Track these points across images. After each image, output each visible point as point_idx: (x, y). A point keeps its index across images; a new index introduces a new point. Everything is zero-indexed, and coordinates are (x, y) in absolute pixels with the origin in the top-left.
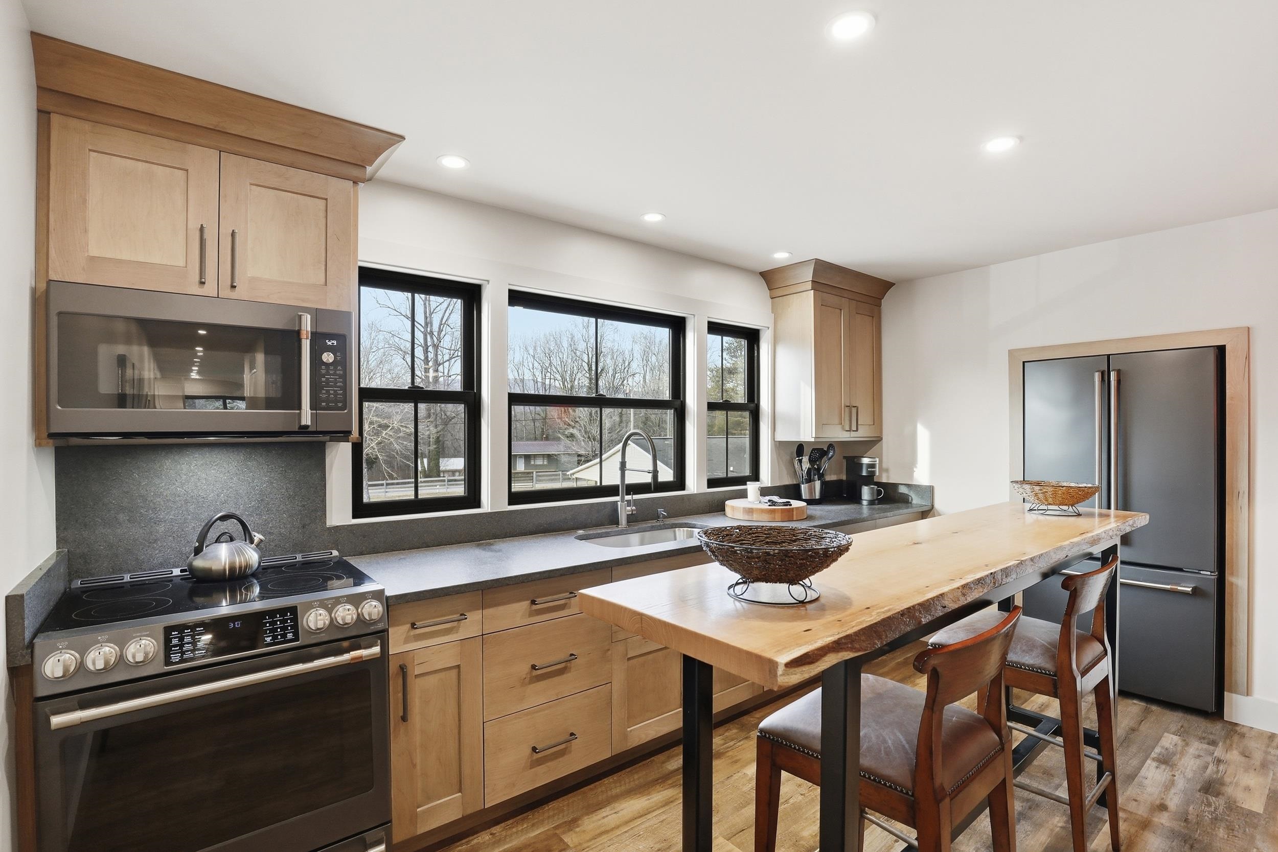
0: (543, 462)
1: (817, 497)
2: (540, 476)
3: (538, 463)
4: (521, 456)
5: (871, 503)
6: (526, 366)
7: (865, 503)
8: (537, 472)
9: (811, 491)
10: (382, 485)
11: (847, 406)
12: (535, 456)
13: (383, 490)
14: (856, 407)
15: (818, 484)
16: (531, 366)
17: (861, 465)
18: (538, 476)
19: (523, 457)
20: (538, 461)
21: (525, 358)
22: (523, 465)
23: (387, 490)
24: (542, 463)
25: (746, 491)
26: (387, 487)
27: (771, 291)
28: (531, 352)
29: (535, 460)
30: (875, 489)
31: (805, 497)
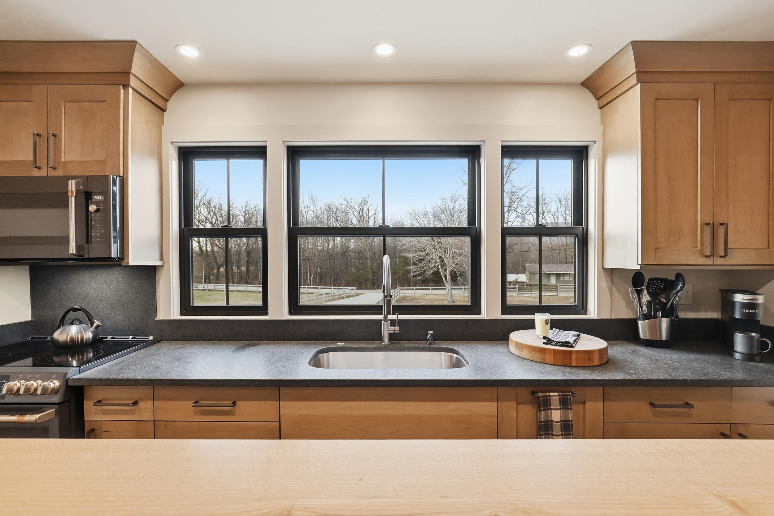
0: (570, 278)
1: (664, 337)
2: (563, 288)
3: (565, 279)
4: (553, 274)
5: (749, 357)
6: (560, 213)
7: (737, 356)
8: (560, 285)
9: (656, 329)
10: (462, 289)
11: (708, 224)
12: (564, 274)
13: (463, 292)
14: (724, 224)
15: (665, 323)
16: (563, 213)
17: (733, 303)
18: (560, 288)
19: (555, 275)
20: (565, 278)
21: (559, 208)
22: (555, 280)
23: (465, 292)
24: (568, 279)
25: (533, 321)
26: (465, 290)
27: (600, 100)
28: (564, 204)
29: (563, 277)
30: (756, 339)
31: (643, 337)
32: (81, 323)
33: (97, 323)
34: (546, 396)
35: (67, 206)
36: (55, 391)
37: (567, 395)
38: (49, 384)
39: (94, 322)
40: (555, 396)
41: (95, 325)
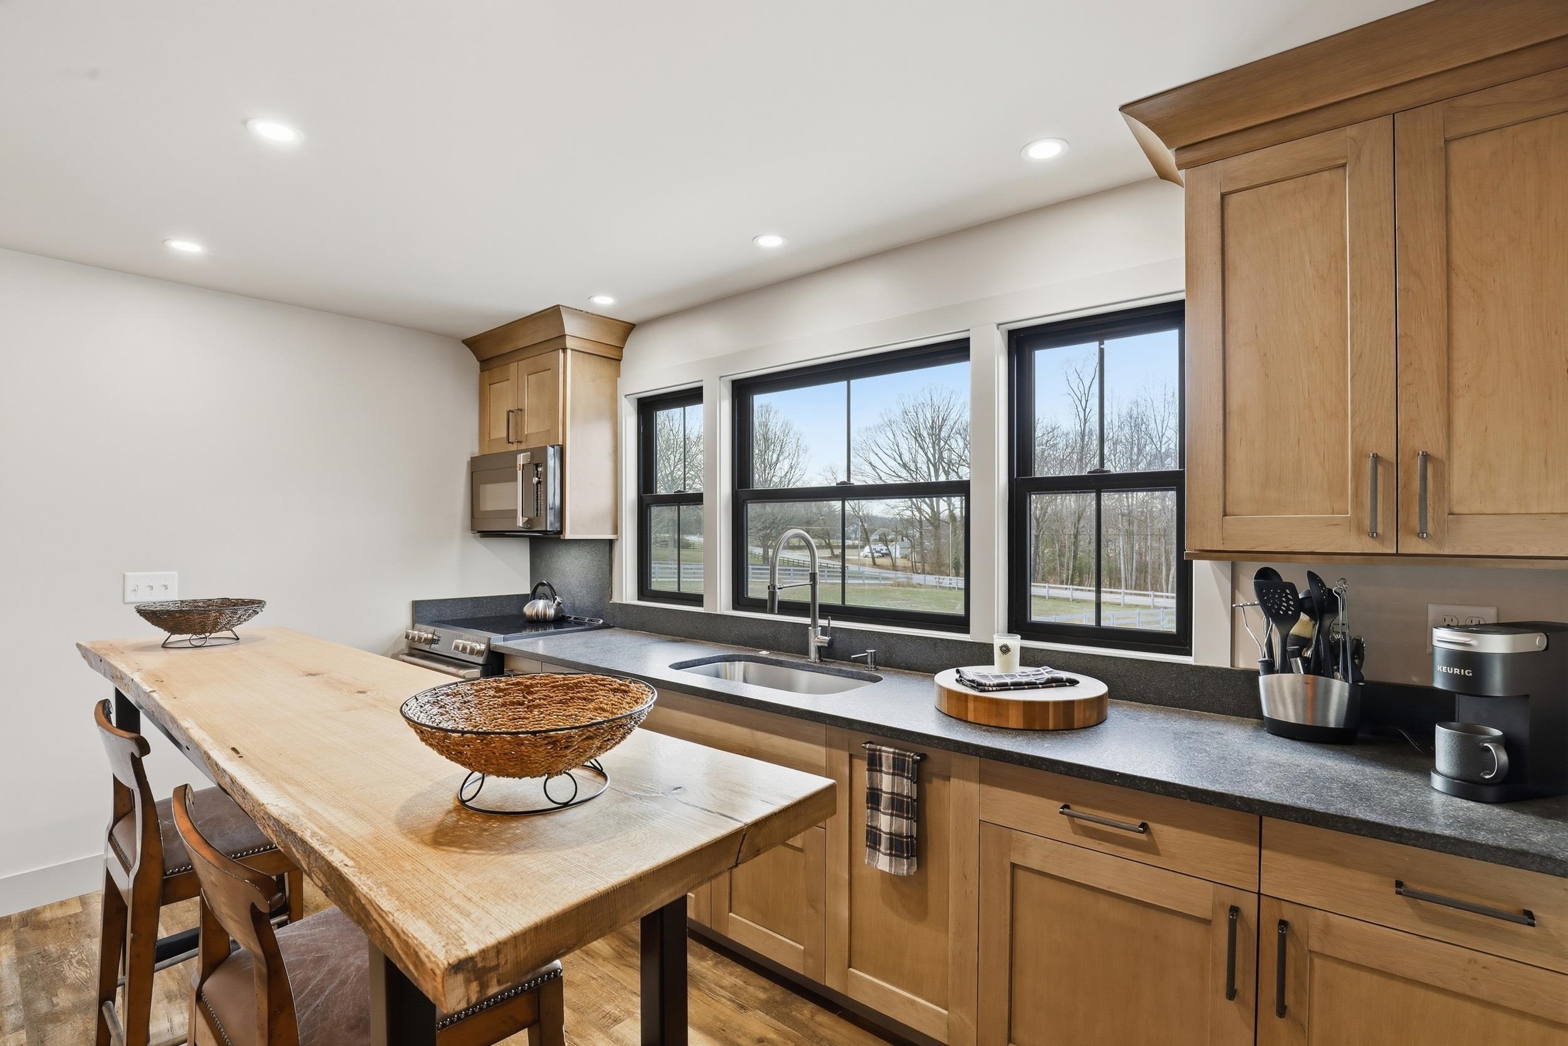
31: (1269, 712)
32: (547, 598)
33: (558, 599)
34: (875, 750)
35: (516, 480)
36: (480, 653)
37: (905, 756)
38: (476, 646)
39: (556, 599)
40: (887, 753)
41: (556, 602)
